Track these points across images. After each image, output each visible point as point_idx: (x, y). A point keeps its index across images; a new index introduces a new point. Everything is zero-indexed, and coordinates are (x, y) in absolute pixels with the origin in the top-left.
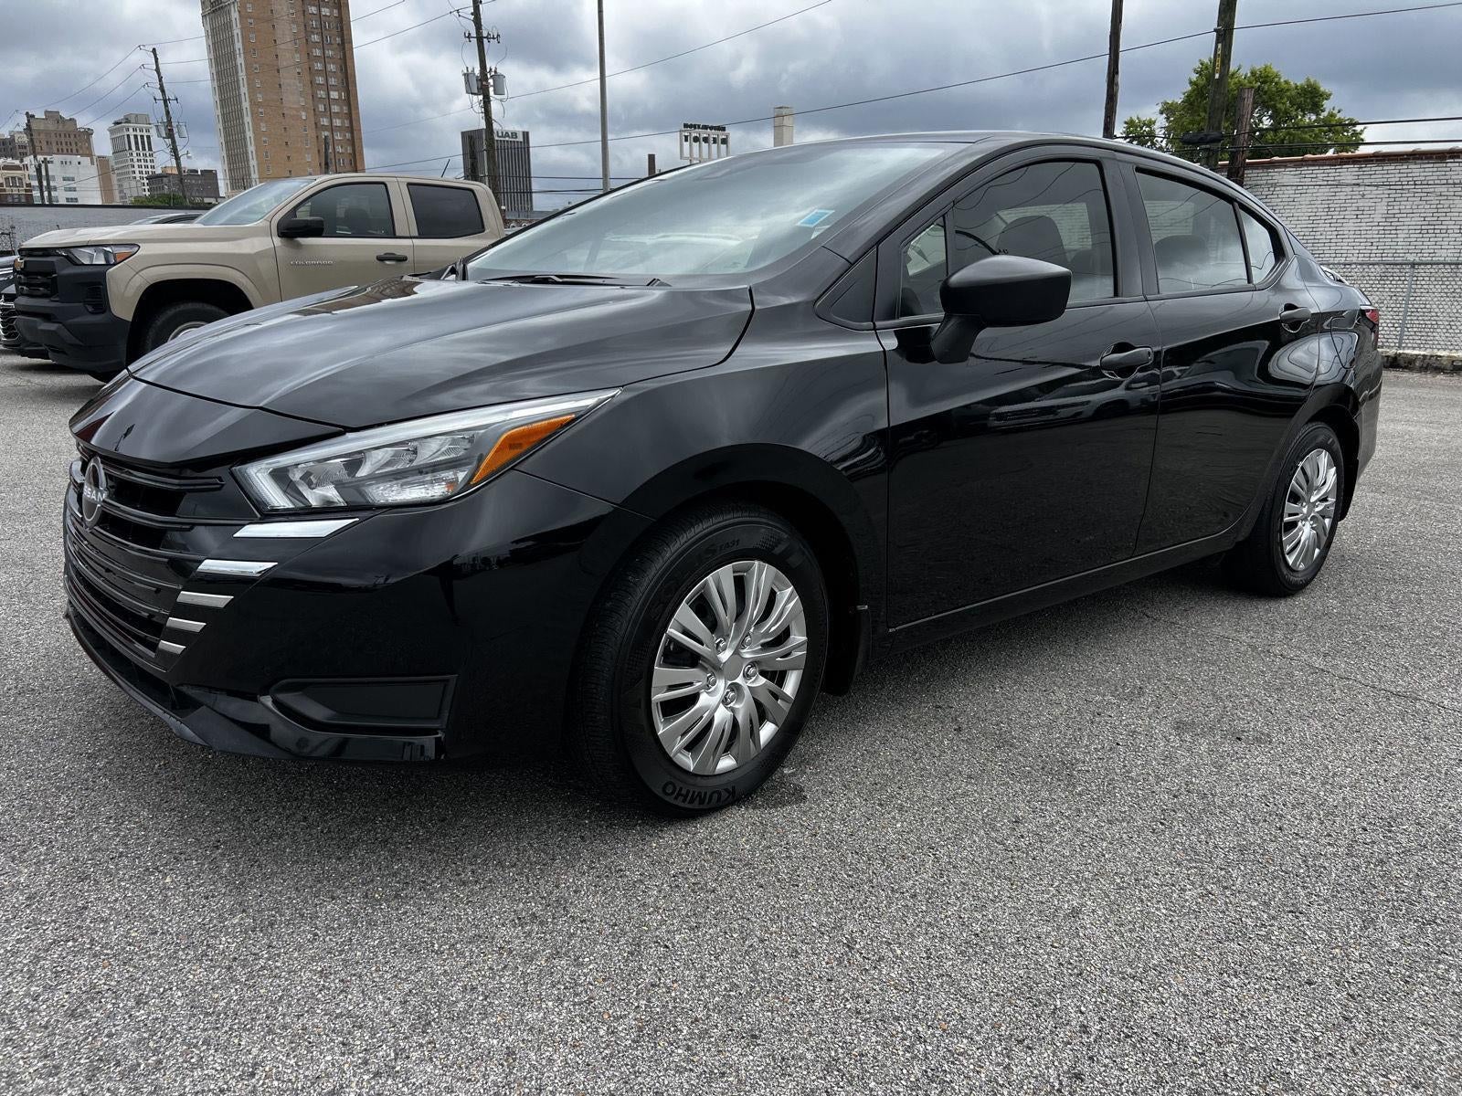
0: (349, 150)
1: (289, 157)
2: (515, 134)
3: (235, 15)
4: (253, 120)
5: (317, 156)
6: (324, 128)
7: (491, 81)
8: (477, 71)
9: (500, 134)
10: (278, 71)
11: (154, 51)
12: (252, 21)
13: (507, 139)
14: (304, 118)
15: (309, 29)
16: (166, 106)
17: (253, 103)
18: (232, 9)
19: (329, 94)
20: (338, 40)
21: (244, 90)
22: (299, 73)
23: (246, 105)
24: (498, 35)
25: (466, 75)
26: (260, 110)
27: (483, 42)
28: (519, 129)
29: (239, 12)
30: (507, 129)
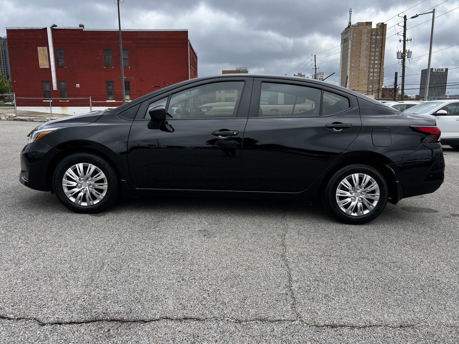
0: (378, 78)
1: (358, 82)
2: (442, 69)
3: (350, 42)
4: (350, 71)
5: (367, 81)
6: (371, 72)
7: (407, 54)
8: (402, 52)
9: (436, 70)
10: (360, 57)
11: (315, 56)
12: (355, 43)
13: (439, 71)
14: (365, 70)
15: (371, 43)
16: (316, 70)
17: (351, 67)
18: (350, 40)
19: (374, 62)
20: (381, 45)
21: (349, 63)
22: (366, 57)
23: (349, 67)
24: (411, 39)
25: (398, 53)
26: (352, 69)
27: (405, 42)
28: (444, 68)
29: (351, 41)
30: (439, 68)
